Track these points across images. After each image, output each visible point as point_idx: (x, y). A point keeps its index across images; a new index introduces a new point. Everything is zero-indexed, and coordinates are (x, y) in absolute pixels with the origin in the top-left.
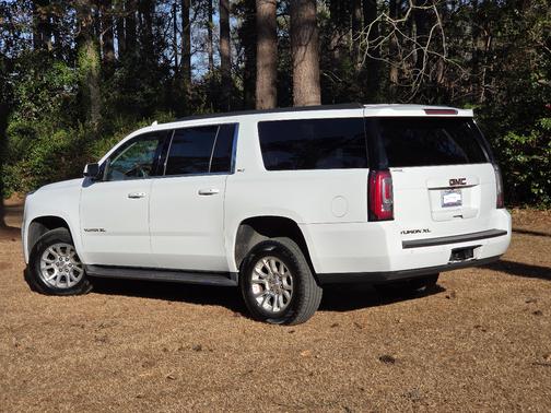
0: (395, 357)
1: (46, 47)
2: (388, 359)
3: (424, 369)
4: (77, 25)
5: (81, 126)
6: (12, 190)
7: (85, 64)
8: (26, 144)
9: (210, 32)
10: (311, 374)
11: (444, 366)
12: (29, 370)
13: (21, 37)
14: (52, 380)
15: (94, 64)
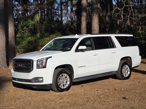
0: (126, 97)
1: (26, 15)
2: (124, 98)
3: (134, 101)
4: (34, 10)
5: (35, 36)
6: (17, 52)
7: (36, 20)
8: (21, 41)
9: (67, 11)
10: (105, 102)
11: (139, 100)
12: (30, 99)
13: (19, 13)
14: (37, 102)
15: (38, 20)
